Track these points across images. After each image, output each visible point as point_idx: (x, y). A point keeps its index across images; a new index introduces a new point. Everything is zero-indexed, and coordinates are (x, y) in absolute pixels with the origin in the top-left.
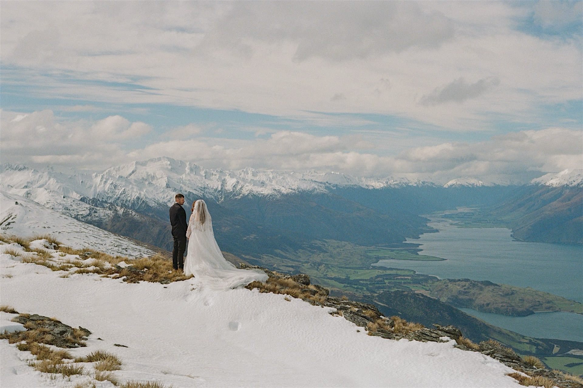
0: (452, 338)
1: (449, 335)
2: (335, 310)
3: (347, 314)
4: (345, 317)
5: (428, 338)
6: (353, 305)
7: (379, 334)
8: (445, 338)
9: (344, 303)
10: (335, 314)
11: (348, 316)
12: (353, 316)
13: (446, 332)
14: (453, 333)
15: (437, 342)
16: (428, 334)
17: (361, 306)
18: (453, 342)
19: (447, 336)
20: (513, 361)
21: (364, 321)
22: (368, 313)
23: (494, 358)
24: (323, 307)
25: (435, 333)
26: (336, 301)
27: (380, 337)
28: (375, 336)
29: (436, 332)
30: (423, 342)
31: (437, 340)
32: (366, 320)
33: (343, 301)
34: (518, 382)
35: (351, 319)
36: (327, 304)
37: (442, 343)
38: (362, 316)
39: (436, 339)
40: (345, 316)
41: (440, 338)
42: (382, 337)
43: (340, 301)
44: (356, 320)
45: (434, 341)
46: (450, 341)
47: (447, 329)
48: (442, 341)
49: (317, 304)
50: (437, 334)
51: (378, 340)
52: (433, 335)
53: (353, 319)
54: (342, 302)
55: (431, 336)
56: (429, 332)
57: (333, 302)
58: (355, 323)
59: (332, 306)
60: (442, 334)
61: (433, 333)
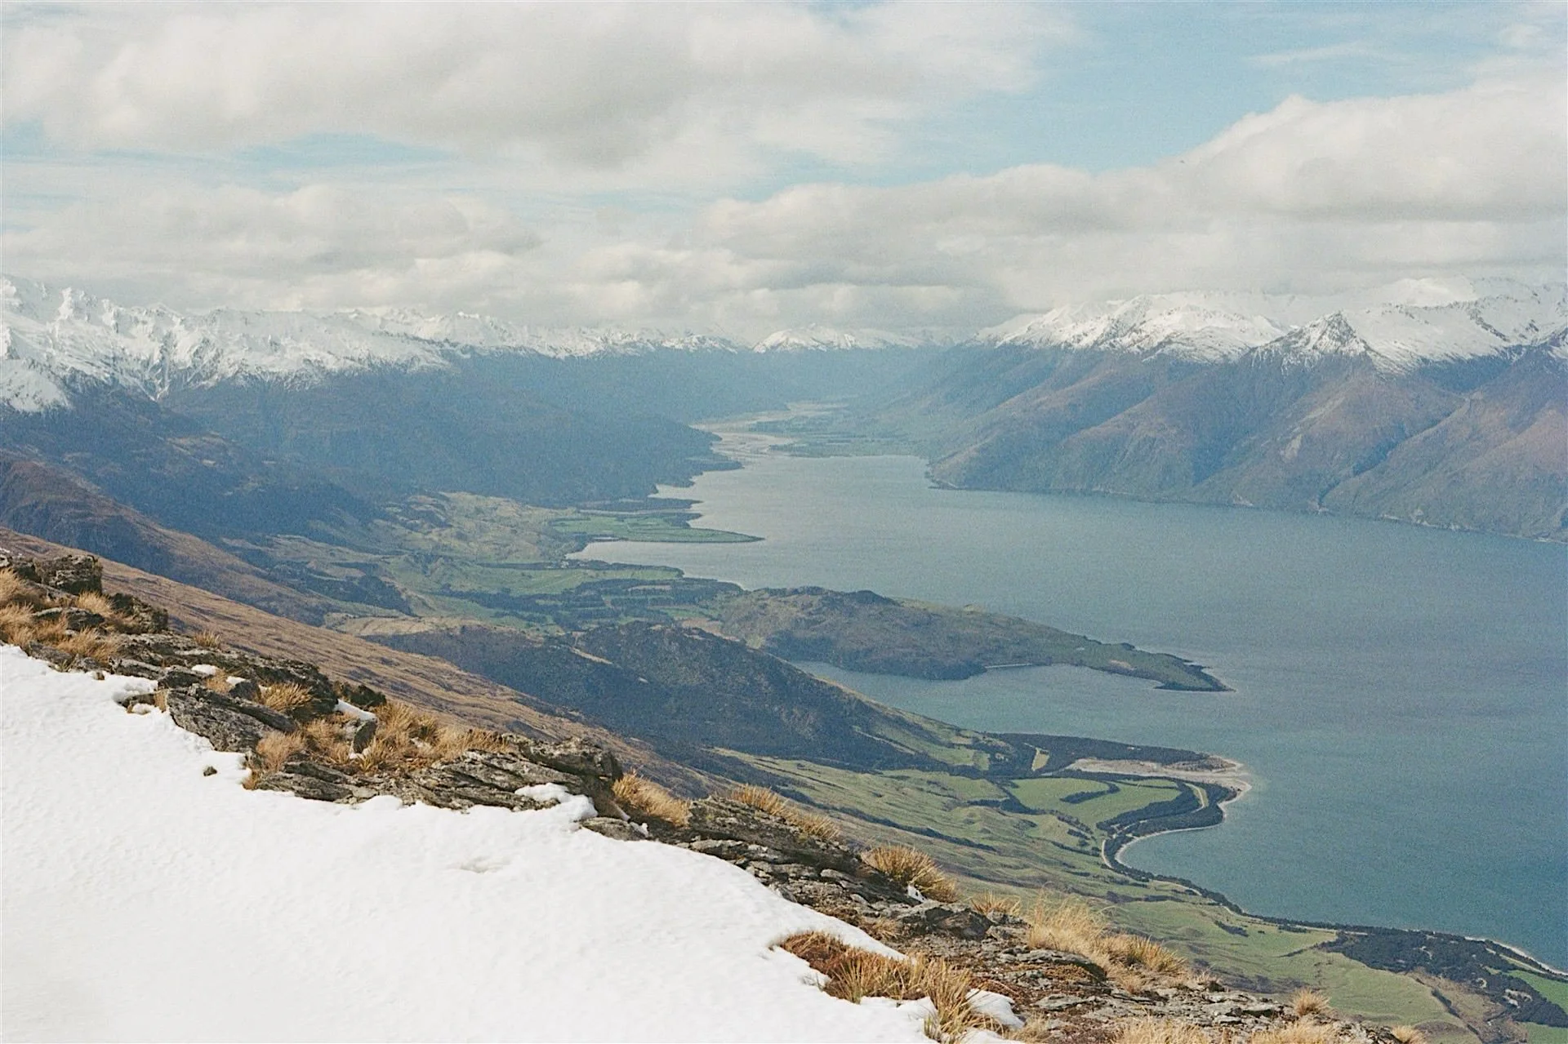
0: (578, 790)
1: (560, 776)
2: (148, 685)
3: (180, 702)
4: (172, 715)
5: (473, 792)
6: (227, 666)
7: (286, 783)
8: (546, 791)
9: (189, 659)
10: (141, 702)
11: (185, 712)
12: (203, 709)
13: (553, 764)
14: (582, 766)
15: (511, 808)
16: (480, 775)
17: (255, 667)
18: (580, 804)
19: (555, 783)
21: (249, 728)
22: (276, 697)
23: (743, 866)
24: (102, 678)
25: (507, 771)
26: (162, 654)
27: (291, 793)
28: (269, 792)
29: (510, 767)
30: (454, 808)
31: (511, 802)
32: (257, 722)
33: (187, 653)
34: (823, 979)
35: (196, 721)
36: (120, 666)
37: (530, 812)
38: (243, 710)
39: (504, 797)
40: (176, 711)
41: (524, 791)
42: (299, 794)
43: (177, 652)
44: (214, 726)
45: (502, 805)
46: (567, 800)
47: (557, 753)
48: (531, 804)
49: (83, 664)
50: (512, 773)
51: (285, 805)
52: (500, 779)
53: (203, 721)
54: (184, 657)
55: (492, 786)
56: (481, 769)
57: (152, 654)
58: (207, 737)
59: (140, 674)
60: (534, 775)
61: (497, 772)
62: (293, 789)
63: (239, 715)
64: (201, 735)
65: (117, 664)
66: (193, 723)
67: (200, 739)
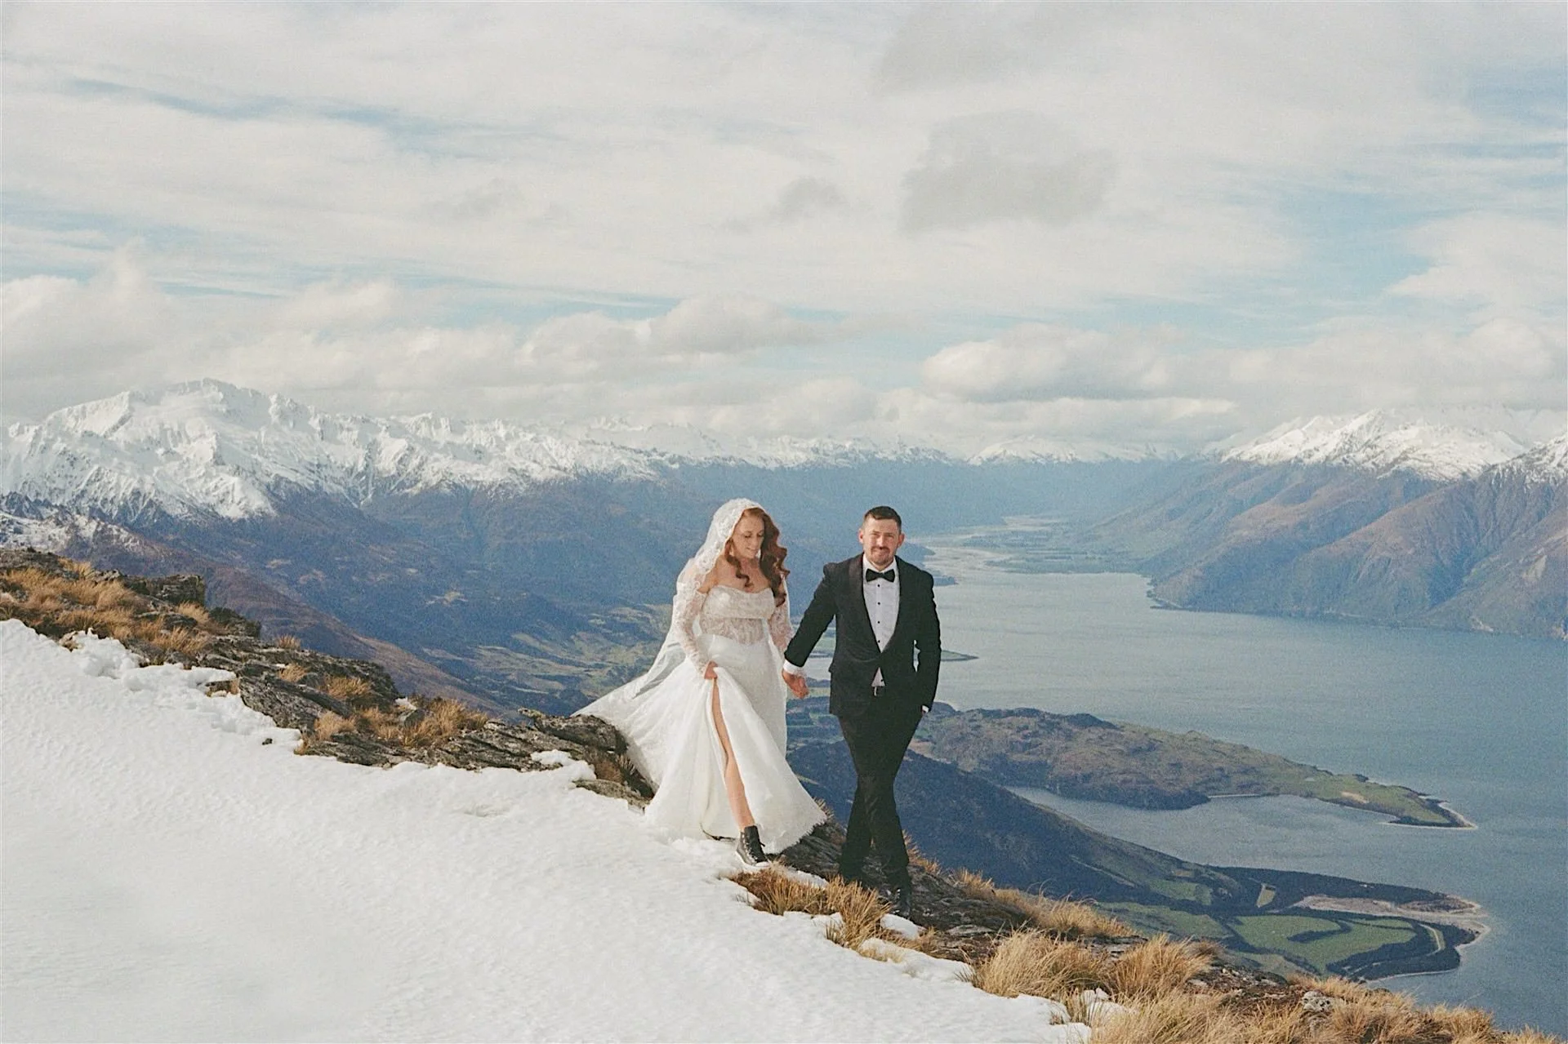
0: (580, 756)
1: (565, 744)
2: (225, 676)
4: (242, 697)
5: (487, 756)
6: (297, 661)
7: (331, 749)
8: (552, 756)
9: (268, 656)
10: (220, 688)
11: (255, 695)
12: (271, 693)
13: (562, 735)
14: (586, 737)
15: (519, 769)
16: (495, 742)
17: (324, 664)
19: (561, 749)
21: (309, 710)
22: (341, 687)
24: (188, 669)
25: (520, 739)
26: (245, 651)
27: (333, 758)
28: (315, 757)
29: (523, 736)
30: (469, 769)
31: (519, 764)
32: (316, 706)
33: (265, 651)
35: (262, 701)
36: (204, 659)
37: (537, 773)
38: (305, 696)
39: (519, 761)
40: (246, 695)
41: (535, 756)
42: (341, 759)
43: (257, 650)
44: (277, 707)
45: (513, 767)
47: (564, 725)
48: (537, 766)
49: (173, 658)
50: (524, 741)
52: (512, 746)
53: (268, 703)
54: (263, 654)
55: (506, 751)
56: (497, 737)
57: (235, 652)
58: (271, 716)
59: (222, 666)
60: (542, 742)
61: (511, 740)
62: (336, 755)
63: (301, 699)
64: (266, 714)
65: (202, 657)
66: (260, 704)
67: (264, 717)
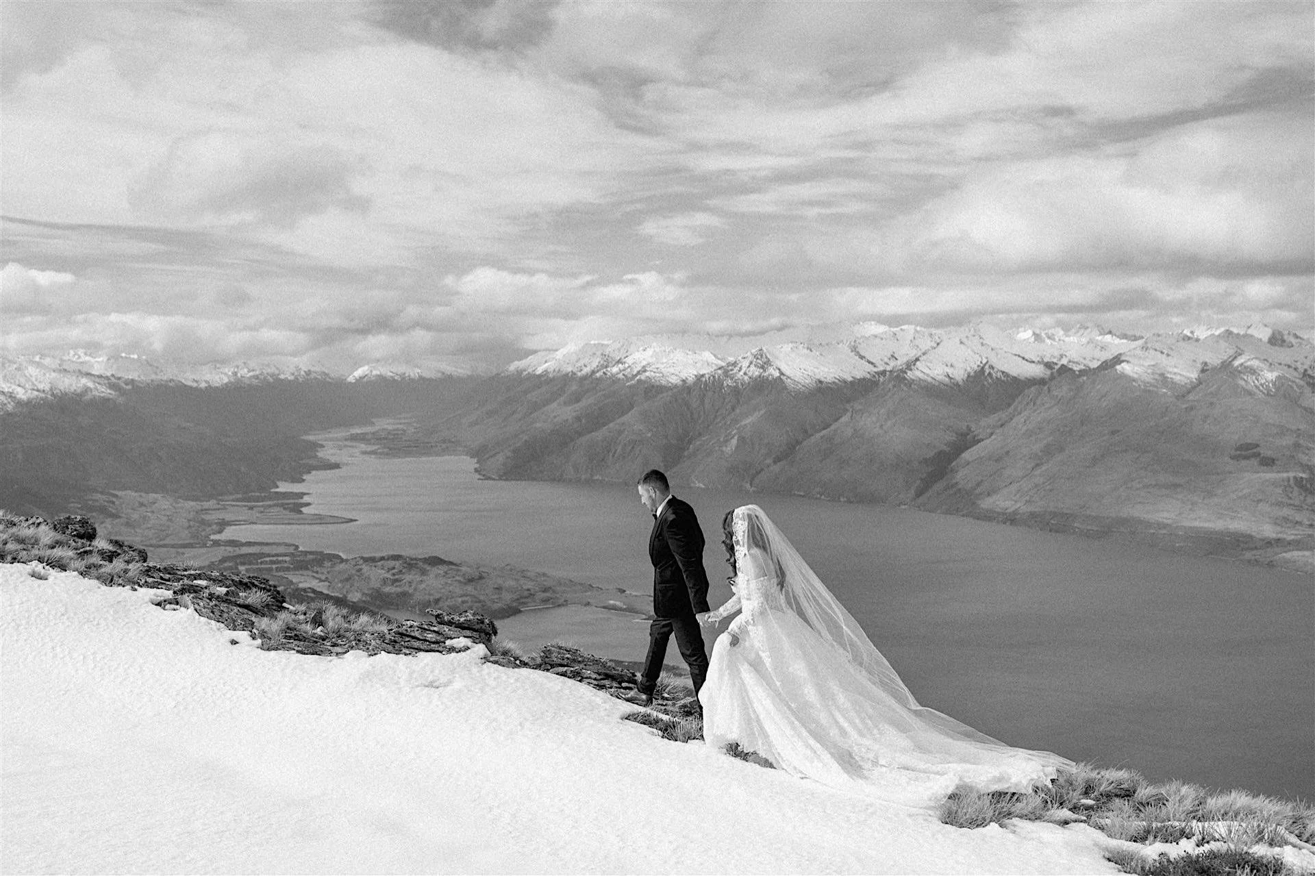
0: (477, 641)
1: (468, 633)
2: (169, 594)
3: (200, 601)
4: (196, 610)
5: (416, 644)
6: (214, 581)
7: (290, 646)
8: (461, 642)
9: (189, 577)
10: (170, 603)
11: (204, 608)
12: (216, 605)
13: (461, 627)
14: (477, 627)
15: (441, 652)
16: (417, 634)
17: (233, 580)
18: (481, 649)
19: (465, 637)
20: (624, 685)
21: (245, 616)
22: (255, 597)
23: (580, 681)
24: (136, 590)
25: (434, 631)
26: (169, 574)
27: (294, 652)
28: (279, 651)
29: (435, 629)
30: (406, 654)
31: (441, 649)
32: (250, 613)
33: (185, 573)
34: (660, 733)
35: (213, 612)
36: (146, 582)
37: (453, 654)
38: (240, 606)
39: (437, 646)
40: (196, 606)
41: (448, 642)
42: (298, 652)
43: (179, 573)
44: (225, 615)
45: (434, 651)
46: (473, 647)
47: (462, 619)
48: (452, 649)
49: (121, 582)
50: (437, 632)
51: (289, 660)
52: (430, 636)
53: (217, 613)
54: (185, 575)
55: (425, 640)
56: (417, 630)
57: (161, 575)
58: (223, 623)
59: (160, 587)
60: (452, 632)
61: (427, 632)
62: (294, 649)
63: (239, 608)
64: (219, 622)
65: (143, 581)
66: (211, 614)
67: (218, 624)
